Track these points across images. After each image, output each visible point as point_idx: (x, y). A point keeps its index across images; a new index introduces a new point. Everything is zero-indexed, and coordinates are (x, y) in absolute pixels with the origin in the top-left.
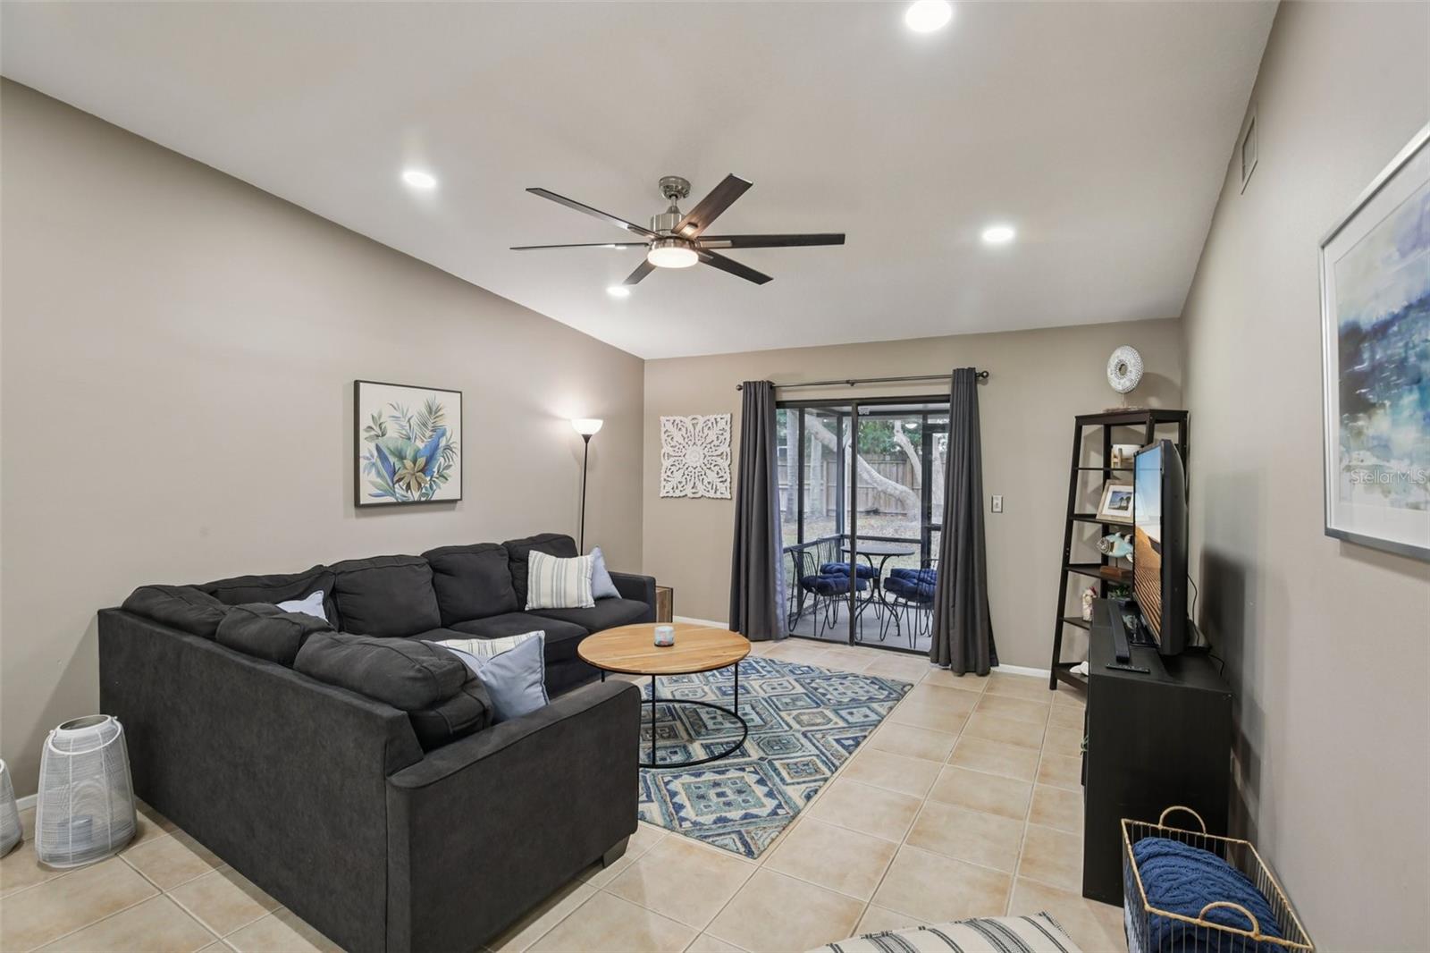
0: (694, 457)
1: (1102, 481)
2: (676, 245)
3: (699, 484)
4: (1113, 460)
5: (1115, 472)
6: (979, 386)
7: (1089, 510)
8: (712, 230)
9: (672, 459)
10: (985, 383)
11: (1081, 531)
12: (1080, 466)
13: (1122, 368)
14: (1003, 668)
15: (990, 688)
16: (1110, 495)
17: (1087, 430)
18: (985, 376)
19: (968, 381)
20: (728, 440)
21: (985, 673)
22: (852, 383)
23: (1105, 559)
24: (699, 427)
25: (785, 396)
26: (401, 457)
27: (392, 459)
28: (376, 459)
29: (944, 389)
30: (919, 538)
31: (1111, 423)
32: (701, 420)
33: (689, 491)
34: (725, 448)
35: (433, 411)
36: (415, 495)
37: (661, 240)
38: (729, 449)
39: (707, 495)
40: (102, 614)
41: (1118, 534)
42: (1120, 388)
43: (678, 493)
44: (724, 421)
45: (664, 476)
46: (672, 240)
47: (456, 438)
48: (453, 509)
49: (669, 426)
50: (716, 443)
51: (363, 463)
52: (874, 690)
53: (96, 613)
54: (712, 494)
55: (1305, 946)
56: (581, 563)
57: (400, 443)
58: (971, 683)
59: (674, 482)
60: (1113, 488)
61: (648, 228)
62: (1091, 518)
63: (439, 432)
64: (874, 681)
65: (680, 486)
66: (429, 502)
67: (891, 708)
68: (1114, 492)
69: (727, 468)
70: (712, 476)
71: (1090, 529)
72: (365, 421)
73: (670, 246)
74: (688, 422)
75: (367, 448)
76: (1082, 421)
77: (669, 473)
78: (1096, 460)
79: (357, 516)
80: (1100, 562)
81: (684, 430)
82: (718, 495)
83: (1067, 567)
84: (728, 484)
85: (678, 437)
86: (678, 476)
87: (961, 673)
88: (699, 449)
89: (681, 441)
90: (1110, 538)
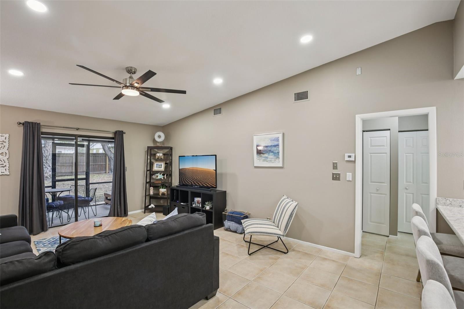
2: (132, 89)
4: (156, 157)
8: (144, 85)
12: (149, 158)
13: (159, 137)
16: (155, 165)
18: (125, 133)
19: (121, 135)
20: (7, 147)
22: (78, 129)
34: (4, 151)
37: (126, 87)
38: (7, 151)
41: (159, 174)
42: (159, 141)
46: (130, 87)
61: (122, 83)
68: (157, 164)
69: (6, 160)
73: (130, 89)
76: (149, 148)
83: (146, 183)
84: (7, 168)
90: (157, 175)
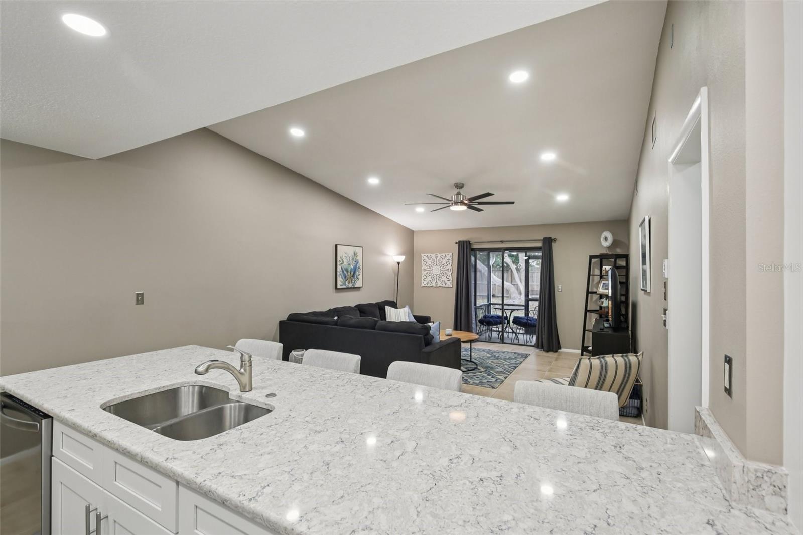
0: (436, 270)
1: (599, 279)
3: (438, 281)
4: (603, 272)
5: (604, 276)
6: (553, 244)
7: (595, 290)
9: (426, 271)
10: (555, 243)
11: (592, 298)
12: (591, 274)
13: (606, 239)
14: (563, 350)
15: (558, 356)
16: (602, 284)
17: (593, 261)
18: (555, 240)
19: (548, 243)
20: (451, 264)
21: (556, 351)
22: (502, 242)
23: (601, 308)
24: (438, 259)
25: (475, 247)
26: (347, 272)
27: (345, 272)
28: (341, 272)
29: (539, 245)
30: (524, 304)
31: (602, 258)
32: (439, 256)
33: (434, 284)
34: (449, 267)
35: (355, 254)
36: (351, 285)
38: (451, 268)
39: (442, 285)
40: (280, 322)
41: (605, 298)
42: (605, 246)
43: (429, 285)
44: (449, 256)
45: (423, 278)
46: (459, 204)
47: (361, 264)
48: (359, 290)
49: (425, 258)
50: (446, 265)
51: (338, 273)
52: (516, 356)
53: (278, 322)
54: (444, 285)
55: (639, 384)
56: (404, 311)
57: (347, 266)
58: (550, 354)
59: (427, 280)
60: (603, 282)
62: (595, 293)
63: (357, 262)
64: (515, 353)
65: (430, 282)
66: (354, 288)
67: (524, 360)
68: (604, 283)
69: (451, 275)
70: (444, 278)
71: (595, 297)
72: (339, 259)
74: (433, 256)
75: (339, 268)
76: (591, 257)
77: (425, 277)
78: (597, 272)
79: (336, 292)
80: (599, 309)
81: (432, 260)
82: (447, 286)
83: (586, 311)
84: (451, 281)
85: (429, 262)
86: (429, 278)
87: (547, 352)
88: (439, 267)
89: (430, 264)
90: (602, 300)
